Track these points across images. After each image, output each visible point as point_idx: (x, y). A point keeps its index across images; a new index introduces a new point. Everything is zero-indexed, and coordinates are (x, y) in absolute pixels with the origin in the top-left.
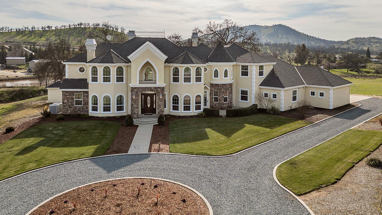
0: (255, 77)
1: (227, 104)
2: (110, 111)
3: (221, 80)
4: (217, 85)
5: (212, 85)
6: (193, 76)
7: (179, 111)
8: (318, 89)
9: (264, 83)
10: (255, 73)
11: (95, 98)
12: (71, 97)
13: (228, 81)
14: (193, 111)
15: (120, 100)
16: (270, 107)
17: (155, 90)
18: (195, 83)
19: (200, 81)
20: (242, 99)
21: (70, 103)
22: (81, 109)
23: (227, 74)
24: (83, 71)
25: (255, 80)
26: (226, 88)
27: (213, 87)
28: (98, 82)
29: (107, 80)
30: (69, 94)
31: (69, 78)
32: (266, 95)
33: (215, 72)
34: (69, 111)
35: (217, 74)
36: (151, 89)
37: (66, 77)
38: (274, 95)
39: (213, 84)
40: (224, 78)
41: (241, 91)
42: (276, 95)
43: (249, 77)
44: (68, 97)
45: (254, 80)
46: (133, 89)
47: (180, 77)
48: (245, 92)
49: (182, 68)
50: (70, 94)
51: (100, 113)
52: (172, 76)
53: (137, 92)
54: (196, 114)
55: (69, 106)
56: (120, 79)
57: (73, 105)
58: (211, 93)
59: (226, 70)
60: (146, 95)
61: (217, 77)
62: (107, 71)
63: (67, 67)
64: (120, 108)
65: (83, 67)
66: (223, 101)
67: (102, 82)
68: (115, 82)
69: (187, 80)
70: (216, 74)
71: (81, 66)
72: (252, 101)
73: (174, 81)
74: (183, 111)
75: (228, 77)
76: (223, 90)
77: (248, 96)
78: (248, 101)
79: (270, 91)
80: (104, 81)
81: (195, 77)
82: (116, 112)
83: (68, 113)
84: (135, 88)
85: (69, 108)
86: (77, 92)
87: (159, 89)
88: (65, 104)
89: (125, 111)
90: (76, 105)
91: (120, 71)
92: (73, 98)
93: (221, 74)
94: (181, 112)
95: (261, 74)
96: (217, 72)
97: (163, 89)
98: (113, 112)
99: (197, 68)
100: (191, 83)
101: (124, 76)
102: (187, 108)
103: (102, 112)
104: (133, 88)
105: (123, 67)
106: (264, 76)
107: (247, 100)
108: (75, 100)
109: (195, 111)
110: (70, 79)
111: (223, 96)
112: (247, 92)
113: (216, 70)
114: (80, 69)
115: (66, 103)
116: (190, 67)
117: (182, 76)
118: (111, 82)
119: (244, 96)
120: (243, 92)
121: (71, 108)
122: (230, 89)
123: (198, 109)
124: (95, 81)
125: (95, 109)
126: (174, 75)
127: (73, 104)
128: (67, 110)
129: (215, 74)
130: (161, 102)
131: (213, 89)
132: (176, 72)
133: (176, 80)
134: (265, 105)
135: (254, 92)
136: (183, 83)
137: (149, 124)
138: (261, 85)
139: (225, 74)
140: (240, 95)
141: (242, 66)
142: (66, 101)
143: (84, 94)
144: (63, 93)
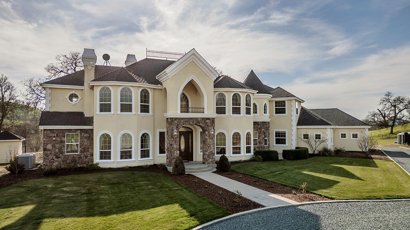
0: (295, 113)
1: (268, 147)
2: (130, 157)
3: (260, 117)
4: (256, 123)
6: (243, 106)
7: (227, 155)
8: (349, 130)
9: (300, 122)
10: (295, 108)
11: (105, 138)
12: (59, 139)
13: (266, 118)
14: (244, 155)
15: (144, 139)
17: (203, 122)
18: (245, 115)
19: (250, 114)
20: (277, 143)
21: (57, 150)
22: (77, 159)
23: (266, 109)
26: (266, 127)
28: (112, 112)
29: (126, 108)
30: (55, 135)
31: (51, 110)
32: (306, 136)
34: (56, 164)
35: (257, 109)
36: (197, 120)
37: (47, 109)
38: (316, 135)
40: (263, 114)
41: (276, 133)
42: (319, 135)
43: (286, 114)
44: (55, 140)
45: (294, 118)
47: (226, 106)
48: (282, 133)
49: (229, 94)
50: (57, 135)
51: (115, 161)
52: (215, 106)
53: (178, 125)
54: (248, 159)
55: (55, 155)
57: (62, 153)
59: (265, 104)
61: (257, 113)
62: (126, 96)
64: (145, 154)
65: (76, 93)
66: (264, 144)
67: (119, 112)
68: (139, 113)
69: (236, 111)
70: (254, 110)
71: (73, 92)
73: (217, 113)
74: (232, 155)
75: (268, 114)
76: (263, 130)
77: (287, 138)
79: (312, 130)
80: (122, 110)
81: (245, 107)
82: (140, 159)
83: (53, 167)
84: (176, 119)
85: (56, 158)
86: (70, 130)
87: (207, 121)
88: (49, 152)
89: (151, 158)
90: (67, 152)
91: (145, 97)
92: (62, 142)
93: (260, 109)
94: (230, 156)
96: (256, 106)
97: (213, 120)
98: (136, 160)
99: (247, 95)
100: (242, 115)
101: (150, 104)
102: (236, 150)
103: (119, 160)
104: (172, 118)
105: (149, 90)
106: (298, 115)
107: (285, 144)
108: (66, 144)
109: (246, 155)
110: (54, 112)
111: (263, 138)
112: (285, 133)
115: (49, 150)
116: (239, 93)
117: (229, 106)
118: (133, 113)
119: (281, 138)
120: (279, 133)
121: (59, 157)
122: (269, 129)
123: (249, 152)
124: (105, 111)
125: (105, 155)
126: (217, 104)
127: (64, 151)
128: (53, 160)
130: (210, 140)
132: (221, 99)
133: (221, 111)
135: (295, 133)
136: (231, 114)
137: (203, 171)
138: (299, 124)
139: (264, 109)
140: (275, 138)
142: (49, 147)
143: (83, 134)
144: (45, 132)
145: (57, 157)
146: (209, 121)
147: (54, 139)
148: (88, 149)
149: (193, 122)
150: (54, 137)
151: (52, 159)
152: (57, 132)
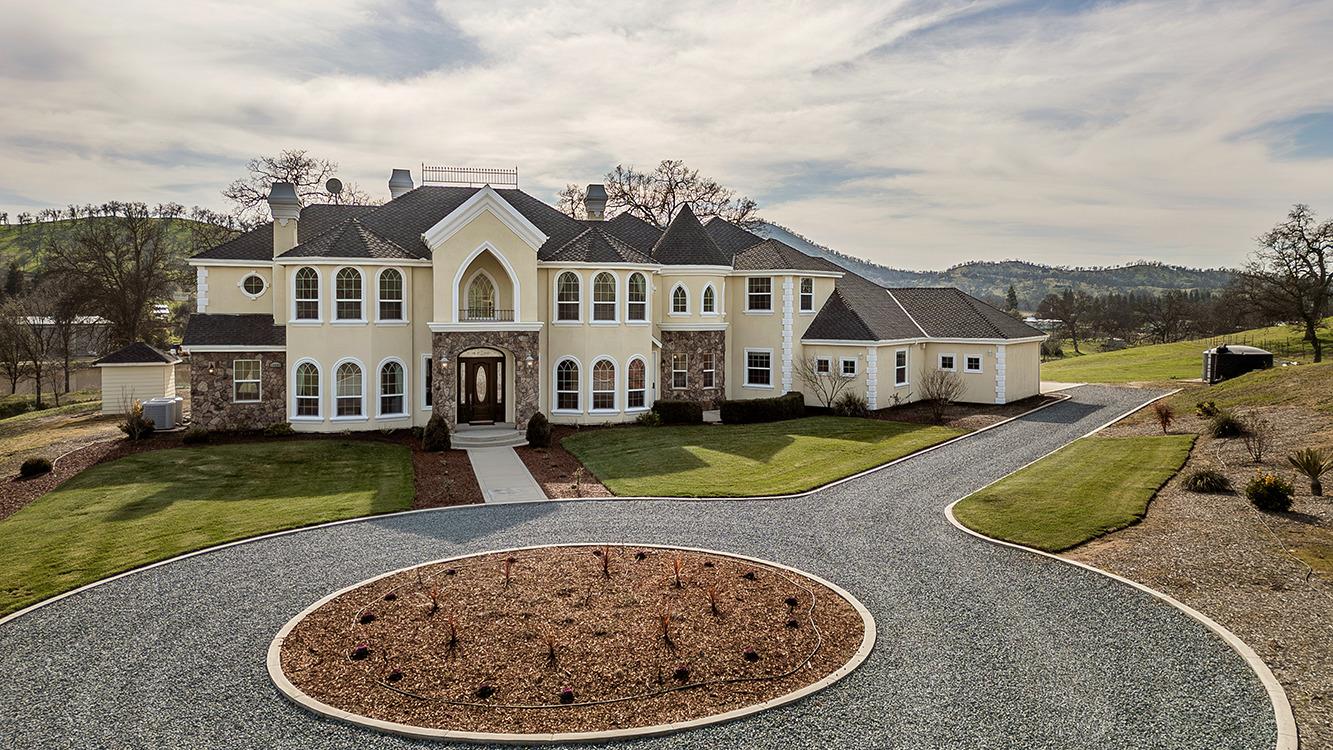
0: (791, 309)
1: (714, 392)
2: (358, 411)
3: (694, 320)
4: (682, 335)
5: (667, 336)
6: (622, 301)
7: (580, 410)
8: (960, 349)
9: (817, 330)
10: (791, 297)
11: (307, 372)
12: (221, 372)
13: (714, 321)
14: (622, 411)
15: (391, 375)
16: (840, 396)
17: (511, 340)
18: (627, 321)
19: (642, 317)
20: (750, 381)
21: (218, 394)
22: (256, 413)
23: (711, 301)
24: (259, 289)
25: (791, 321)
26: (709, 344)
27: (671, 340)
28: (320, 320)
29: (349, 311)
30: (213, 364)
31: (209, 312)
32: (823, 365)
33: (676, 295)
34: (215, 421)
35: (684, 301)
36: (496, 338)
37: (201, 310)
38: (846, 363)
39: (669, 333)
40: (702, 312)
41: (750, 357)
42: (852, 363)
43: (772, 310)
44: (212, 374)
45: (789, 321)
46: (439, 338)
47: (581, 302)
48: (762, 357)
49: (587, 275)
50: (217, 364)
51: (327, 419)
52: (556, 302)
53: (453, 347)
54: (632, 419)
55: (214, 404)
56: (391, 311)
57: (228, 399)
58: (663, 361)
59: (709, 288)
60: (473, 365)
61: (684, 309)
62: (349, 284)
63: (202, 274)
64: (390, 405)
65: (258, 275)
66: (702, 383)
67: (334, 319)
68: (377, 320)
69: (604, 312)
70: (680, 303)
71: (253, 273)
72: (782, 383)
73: (561, 317)
74: (591, 410)
75: (716, 312)
76: (700, 351)
77: (771, 368)
78: (771, 386)
79: (835, 351)
80: (340, 316)
81: (628, 302)
82: (379, 415)
83: (211, 428)
84: (448, 334)
85: (215, 409)
86: (242, 355)
87: (521, 338)
88: (202, 398)
89: (406, 413)
90: (238, 398)
91: (390, 283)
92: (226, 377)
93: (695, 300)
94: (586, 413)
95: (806, 303)
96: (684, 294)
97: (534, 337)
98: (371, 417)
99: (634, 276)
100: (617, 320)
101: (404, 301)
102: (603, 401)
103: (334, 417)
104: (441, 333)
105: (401, 272)
106: (813, 310)
107: (768, 382)
108: (235, 381)
109: (627, 409)
110: (214, 315)
111: (702, 370)
112: (768, 358)
113: (680, 288)
114: (249, 280)
115: (202, 394)
116: (613, 273)
117: (587, 300)
118: (364, 319)
119: (759, 371)
120: (756, 357)
121: (222, 408)
122: (720, 347)
123: (636, 405)
124: (307, 316)
125: (308, 407)
126: (561, 298)
127: (230, 395)
128: (208, 415)
129: (676, 302)
130: (528, 380)
131: (670, 346)
132: (569, 286)
133: (568, 312)
134: (824, 392)
135: (791, 357)
136: (592, 321)
137: (497, 445)
138: (808, 335)
139: (706, 301)
140: (746, 368)
141: (751, 280)
142: (203, 387)
143: (268, 361)
144: (195, 358)
145: (218, 408)
146: (526, 338)
147: (211, 371)
148: (276, 392)
149: (487, 341)
150: (212, 367)
151: (208, 412)
152: (217, 358)
